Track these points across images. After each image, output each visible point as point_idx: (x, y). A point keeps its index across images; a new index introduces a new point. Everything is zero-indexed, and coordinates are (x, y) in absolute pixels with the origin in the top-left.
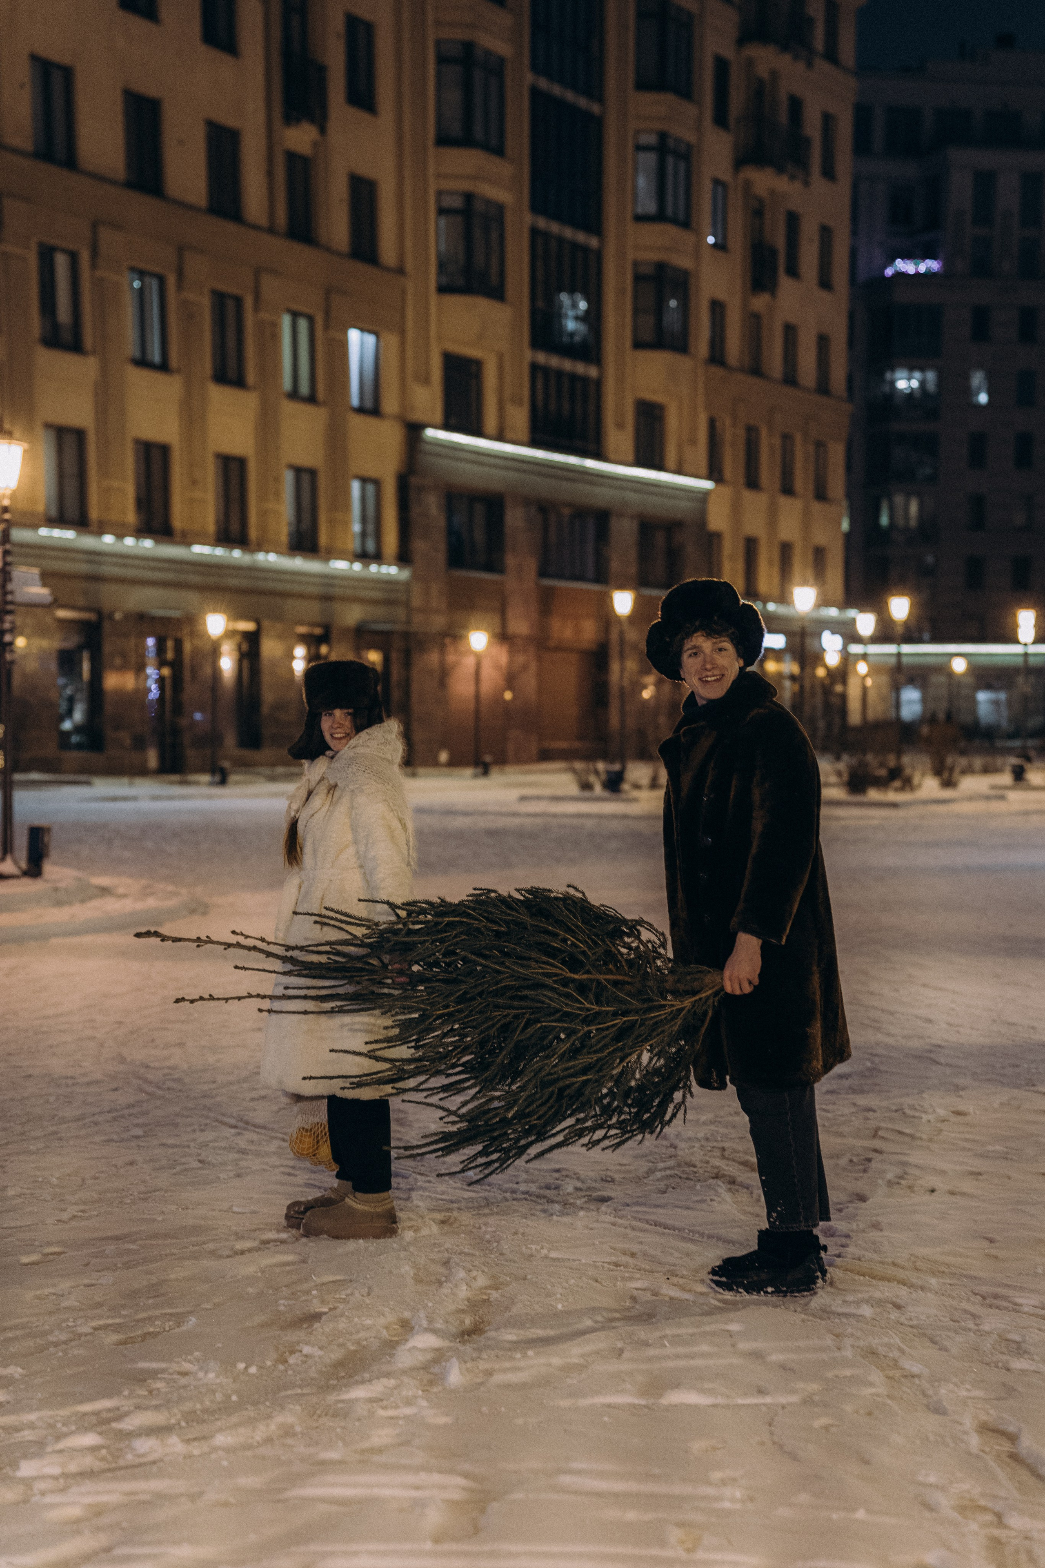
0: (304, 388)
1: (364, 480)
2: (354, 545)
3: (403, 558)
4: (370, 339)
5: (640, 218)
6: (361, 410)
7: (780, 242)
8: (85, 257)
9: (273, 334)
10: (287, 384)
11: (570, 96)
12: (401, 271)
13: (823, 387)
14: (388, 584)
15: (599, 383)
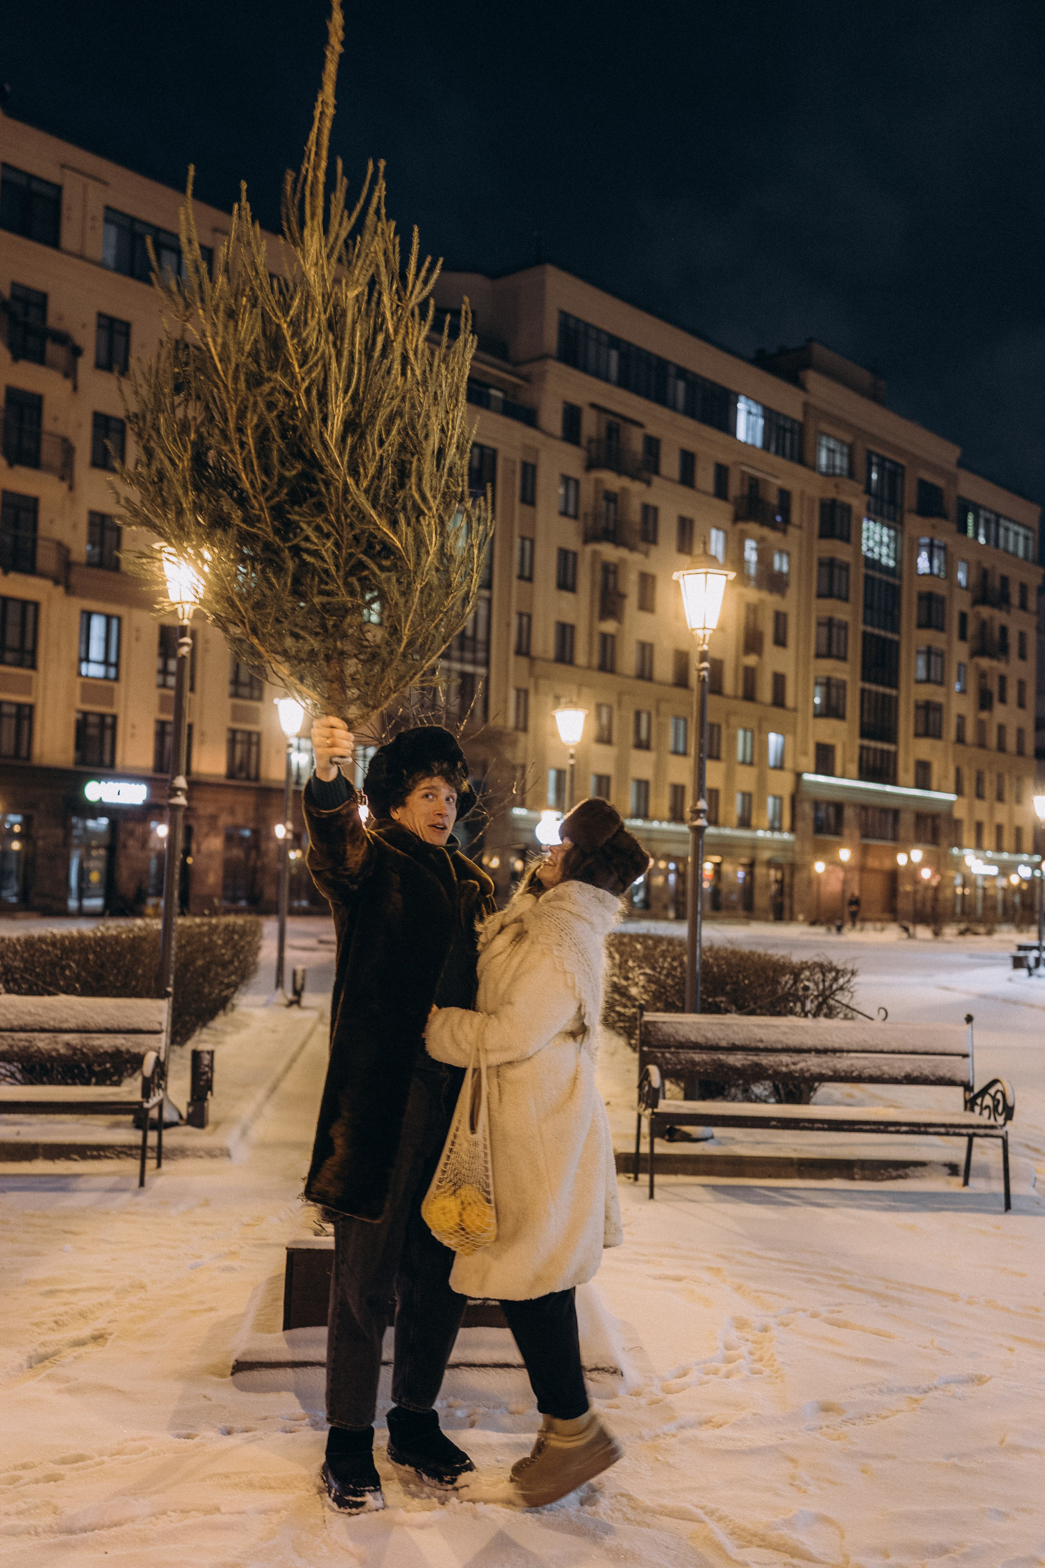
0: (748, 759)
1: (775, 797)
2: (766, 824)
3: (793, 829)
4: (780, 739)
5: (919, 682)
6: (775, 768)
7: (995, 688)
8: (653, 713)
9: (733, 738)
10: (740, 757)
11: (883, 633)
12: (795, 710)
13: (1020, 752)
14: (784, 842)
15: (896, 754)
